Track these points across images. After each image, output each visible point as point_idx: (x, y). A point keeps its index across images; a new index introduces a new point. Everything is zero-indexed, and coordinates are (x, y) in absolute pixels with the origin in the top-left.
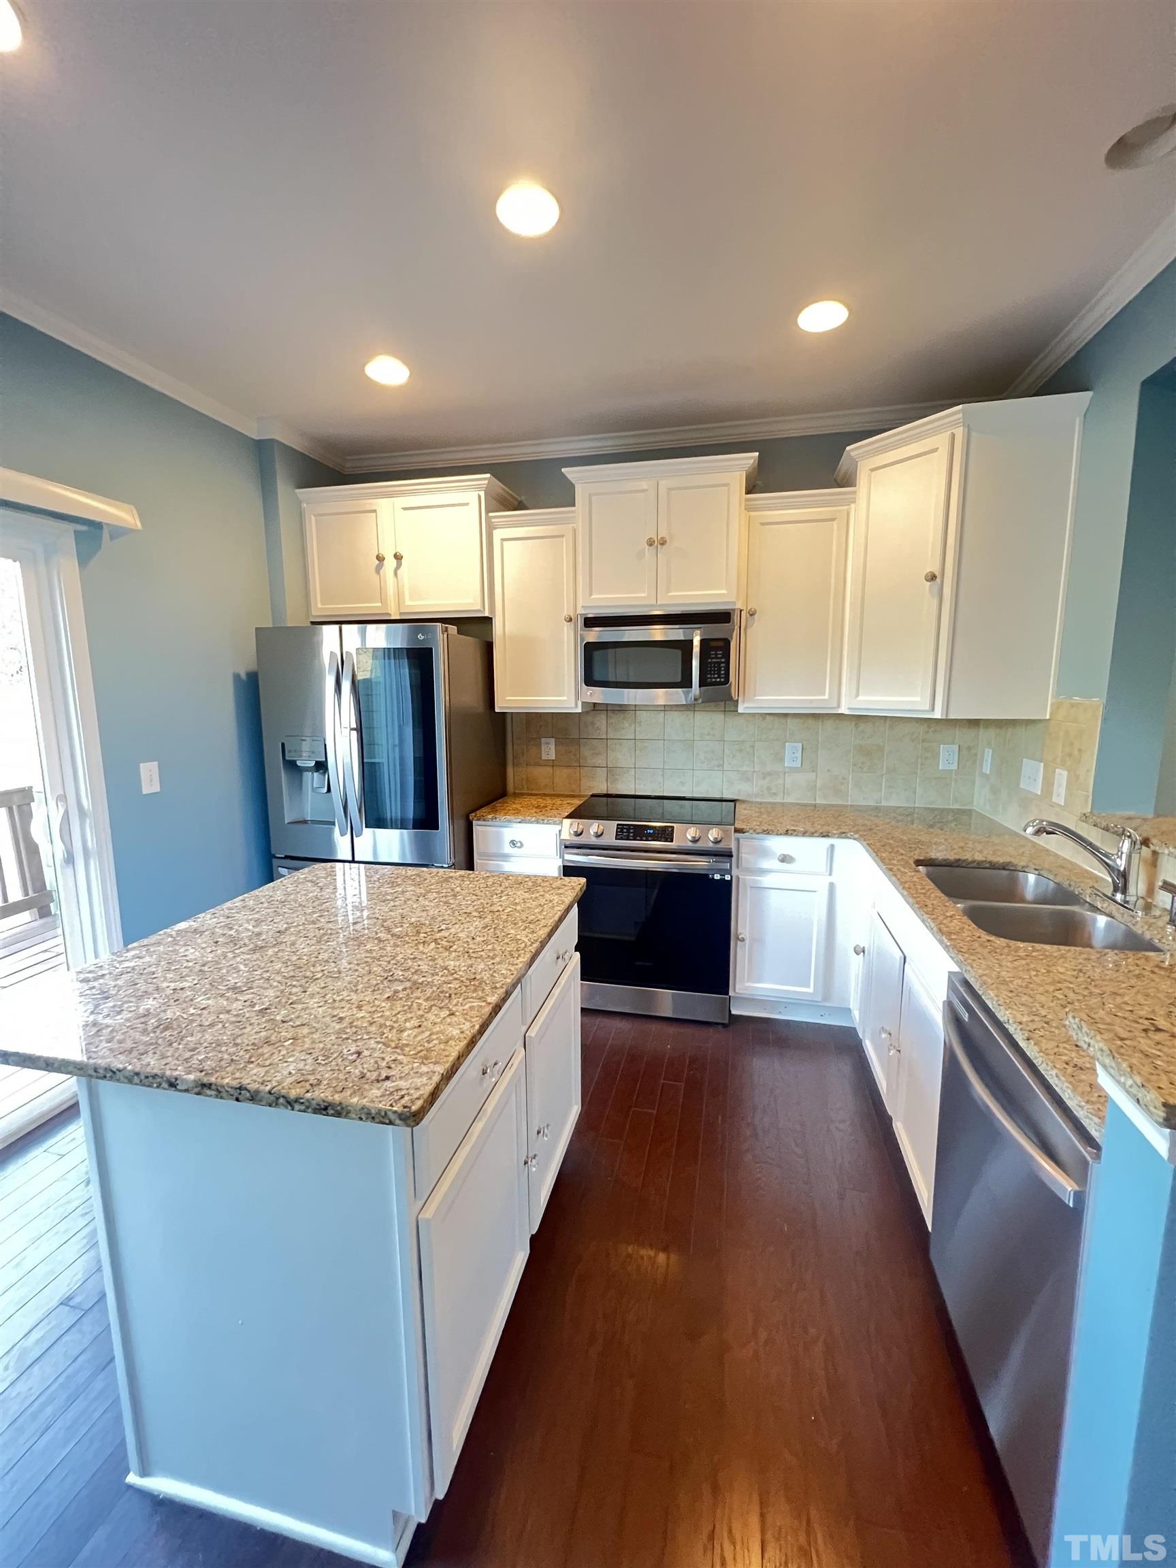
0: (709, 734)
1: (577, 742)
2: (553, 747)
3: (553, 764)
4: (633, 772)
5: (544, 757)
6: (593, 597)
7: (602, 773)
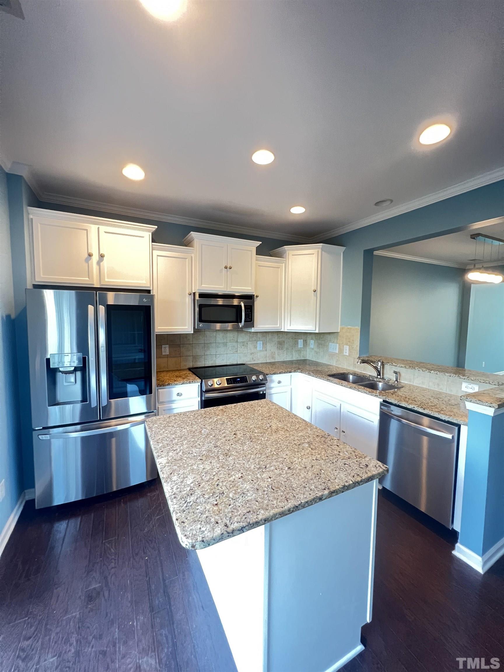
1: (179, 346)
2: (167, 349)
3: (167, 356)
4: (204, 357)
5: (163, 354)
6: (202, 286)
7: (191, 358)
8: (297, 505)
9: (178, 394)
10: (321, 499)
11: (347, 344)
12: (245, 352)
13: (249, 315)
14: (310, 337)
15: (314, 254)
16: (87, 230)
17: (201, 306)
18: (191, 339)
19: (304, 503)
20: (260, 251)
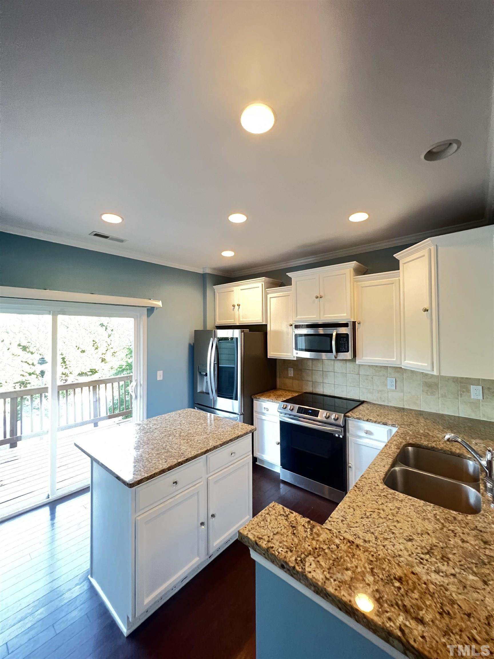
0: (353, 371)
1: (301, 370)
2: (292, 372)
3: (292, 378)
5: (289, 375)
9: (266, 409)
12: (369, 387)
16: (234, 291)
17: (296, 336)
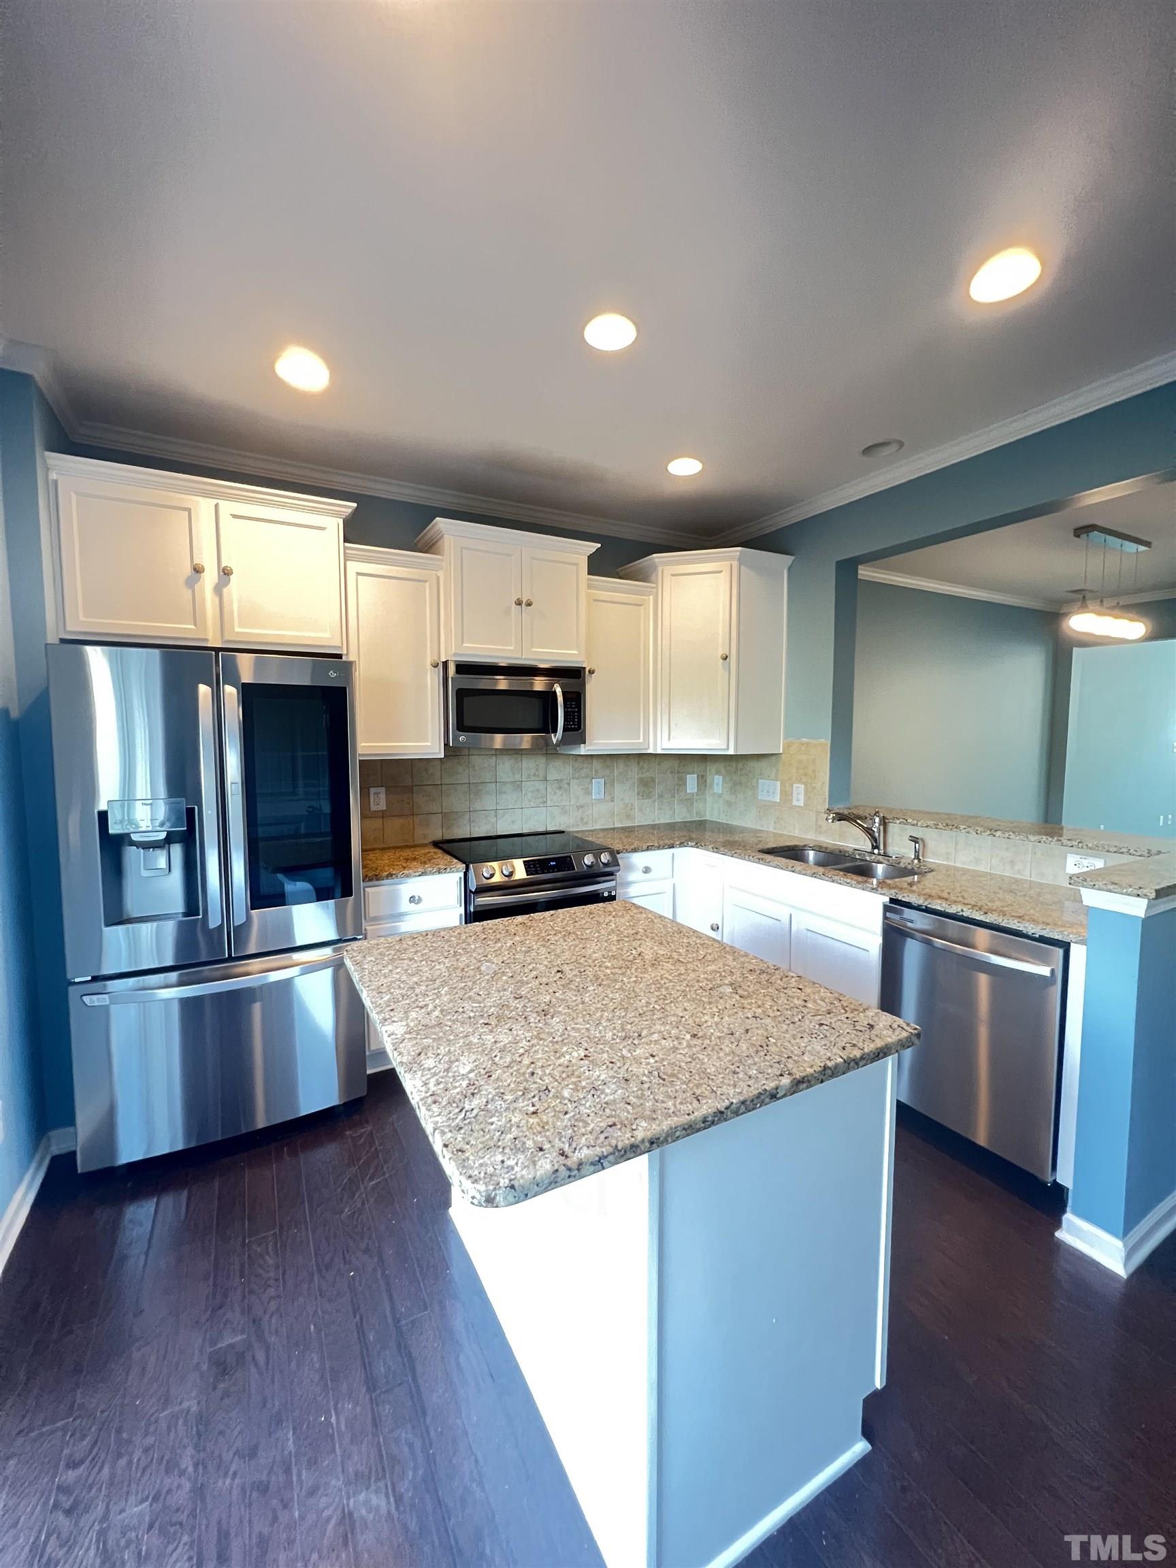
1: (410, 789)
3: (383, 815)
4: (467, 816)
5: (373, 808)
6: (465, 645)
7: (437, 820)
8: (723, 1110)
9: (412, 899)
10: (774, 1096)
11: (800, 781)
12: (564, 803)
13: (574, 716)
14: (712, 768)
15: (721, 572)
16: (189, 510)
17: (461, 694)
18: (438, 774)
19: (737, 1104)
20: (597, 566)
